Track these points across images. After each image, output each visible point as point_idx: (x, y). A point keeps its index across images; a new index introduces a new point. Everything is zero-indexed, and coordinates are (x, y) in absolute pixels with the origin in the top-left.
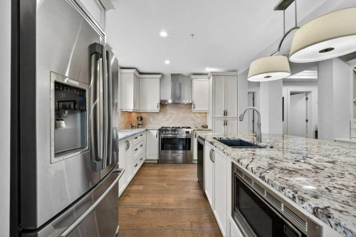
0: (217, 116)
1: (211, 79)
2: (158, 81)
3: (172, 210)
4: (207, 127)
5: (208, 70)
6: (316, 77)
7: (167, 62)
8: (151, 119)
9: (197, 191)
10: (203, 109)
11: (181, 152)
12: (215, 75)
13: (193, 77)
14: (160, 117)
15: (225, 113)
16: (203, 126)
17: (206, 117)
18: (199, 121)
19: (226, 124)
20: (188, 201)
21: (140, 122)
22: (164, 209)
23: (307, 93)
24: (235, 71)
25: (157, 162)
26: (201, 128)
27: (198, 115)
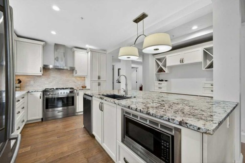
0: (93, 79)
1: (90, 53)
2: (41, 47)
3: (68, 156)
4: (85, 87)
5: (87, 46)
6: (142, 61)
7: (54, 33)
8: (32, 82)
9: (85, 135)
10: (83, 74)
11: (60, 109)
12: (92, 51)
13: (75, 49)
14: (43, 79)
15: (99, 78)
16: (83, 87)
17: (85, 80)
18: (79, 83)
19: (99, 84)
20: (80, 144)
21: (19, 85)
22: (61, 158)
23: (137, 68)
24: (105, 50)
25: (41, 120)
26: (82, 88)
27: (78, 79)
